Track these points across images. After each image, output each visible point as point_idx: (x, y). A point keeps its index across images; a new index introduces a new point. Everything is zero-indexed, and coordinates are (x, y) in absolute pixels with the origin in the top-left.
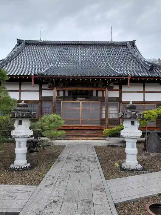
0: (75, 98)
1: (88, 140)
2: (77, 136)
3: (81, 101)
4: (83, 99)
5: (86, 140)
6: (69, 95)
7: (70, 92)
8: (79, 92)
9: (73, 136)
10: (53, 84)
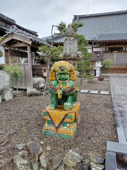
0: (112, 52)
1: (119, 74)
2: (112, 72)
3: (115, 53)
4: (117, 52)
5: (118, 74)
6: (109, 50)
7: (109, 48)
8: (114, 48)
9: (110, 72)
10: (101, 45)
